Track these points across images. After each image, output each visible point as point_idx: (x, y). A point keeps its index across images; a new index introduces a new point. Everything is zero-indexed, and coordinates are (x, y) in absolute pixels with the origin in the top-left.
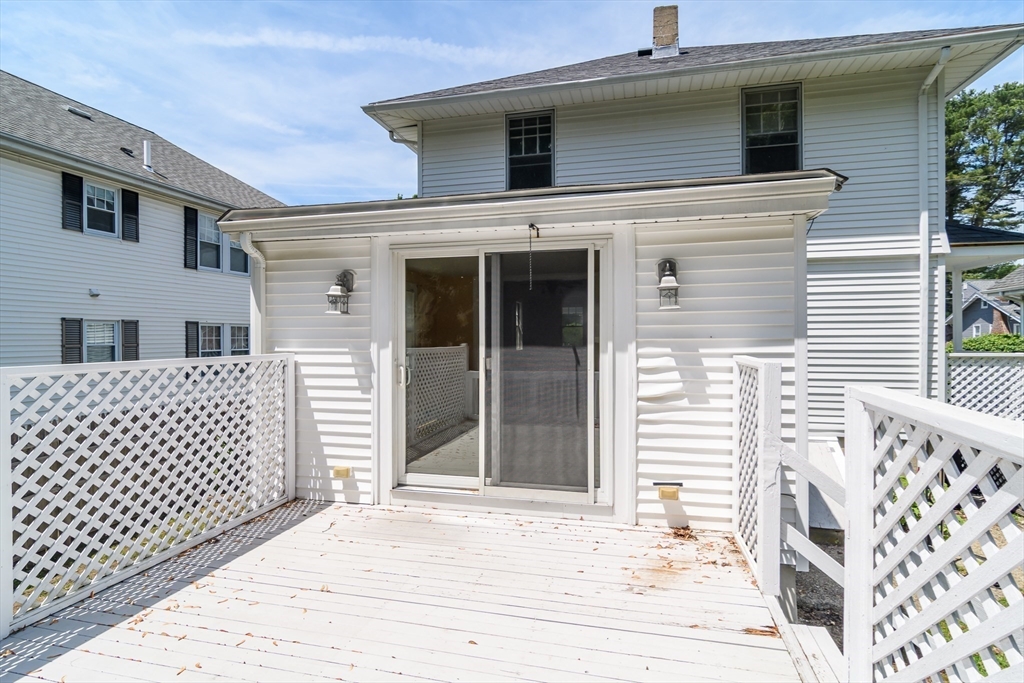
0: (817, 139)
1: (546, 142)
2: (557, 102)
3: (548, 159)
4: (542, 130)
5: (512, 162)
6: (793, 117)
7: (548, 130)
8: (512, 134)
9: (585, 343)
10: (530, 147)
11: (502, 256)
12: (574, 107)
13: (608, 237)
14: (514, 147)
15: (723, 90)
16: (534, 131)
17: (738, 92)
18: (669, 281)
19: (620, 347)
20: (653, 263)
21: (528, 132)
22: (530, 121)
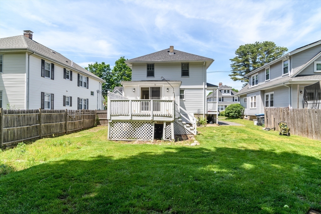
0: (191, 71)
1: (153, 69)
2: (155, 62)
3: (154, 71)
4: (152, 66)
5: (148, 71)
6: (188, 68)
7: (153, 66)
8: (148, 67)
9: (160, 96)
10: (151, 69)
11: (152, 87)
12: (157, 63)
13: (162, 86)
14: (148, 69)
15: (179, 63)
16: (151, 67)
17: (181, 63)
18: (168, 90)
19: (163, 97)
20: (166, 88)
21: (150, 67)
22: (151, 65)
